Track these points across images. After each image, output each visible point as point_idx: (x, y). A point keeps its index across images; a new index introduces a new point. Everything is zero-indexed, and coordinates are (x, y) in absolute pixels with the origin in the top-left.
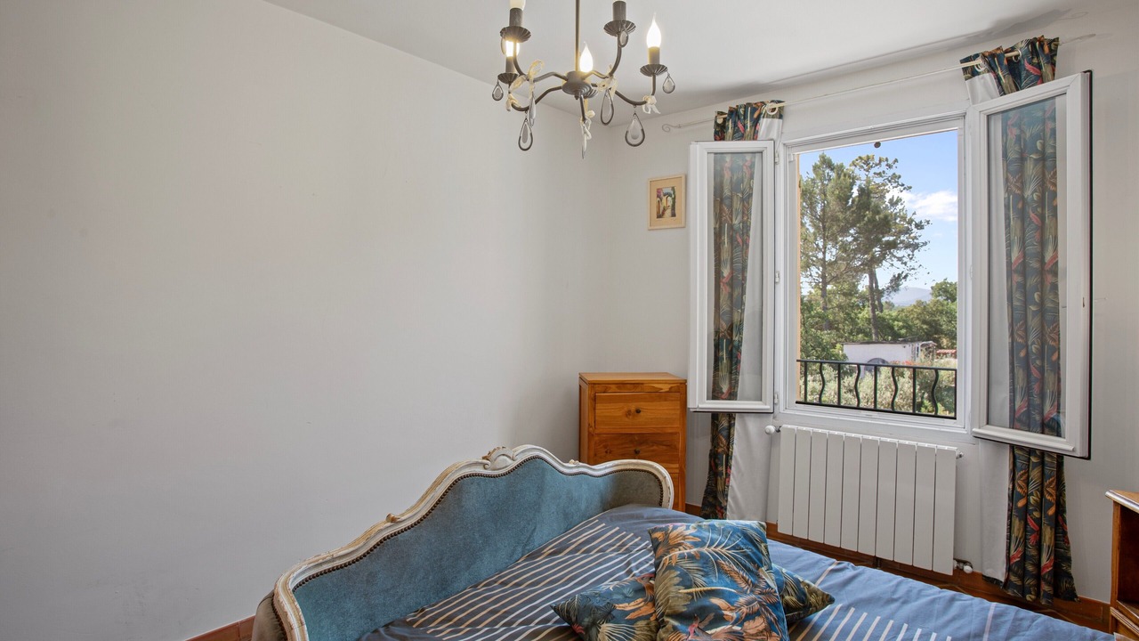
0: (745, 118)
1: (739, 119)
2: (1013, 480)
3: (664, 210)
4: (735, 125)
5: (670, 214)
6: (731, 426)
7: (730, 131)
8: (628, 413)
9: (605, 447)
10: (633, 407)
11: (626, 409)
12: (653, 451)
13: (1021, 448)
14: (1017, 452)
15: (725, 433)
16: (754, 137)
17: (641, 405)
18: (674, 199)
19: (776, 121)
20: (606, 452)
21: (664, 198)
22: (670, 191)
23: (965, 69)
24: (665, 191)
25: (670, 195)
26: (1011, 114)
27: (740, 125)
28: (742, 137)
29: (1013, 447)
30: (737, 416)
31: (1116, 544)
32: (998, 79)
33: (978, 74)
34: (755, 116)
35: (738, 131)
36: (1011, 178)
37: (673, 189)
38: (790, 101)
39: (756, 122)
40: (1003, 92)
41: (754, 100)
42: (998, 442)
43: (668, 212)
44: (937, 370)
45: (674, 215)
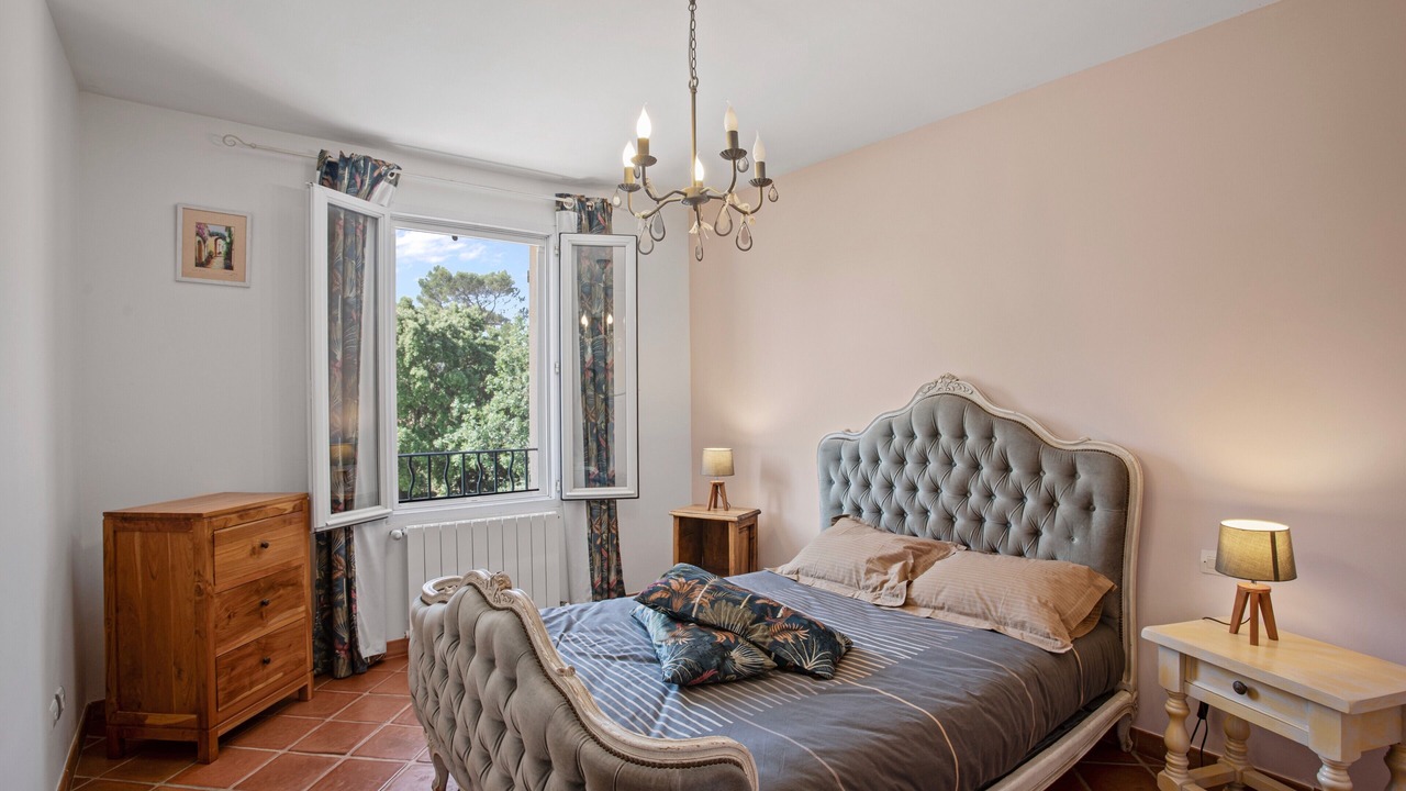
0: (365, 173)
1: (357, 171)
2: (591, 526)
3: (210, 257)
4: (352, 177)
5: (222, 265)
6: (349, 542)
7: (346, 181)
8: (254, 552)
9: (227, 610)
10: (257, 541)
11: (250, 548)
12: (280, 597)
13: (595, 500)
14: (592, 504)
15: (343, 552)
16: (368, 197)
17: (267, 536)
18: (230, 245)
19: (392, 186)
20: (229, 617)
21: (211, 241)
22: (222, 231)
23: (558, 202)
24: (213, 229)
25: (223, 238)
26: (584, 248)
27: (359, 180)
28: (357, 194)
29: (588, 501)
30: (355, 529)
31: (677, 542)
32: (580, 219)
33: (566, 209)
34: (376, 174)
35: (355, 185)
36: (584, 297)
37: (228, 229)
38: (408, 172)
39: (375, 182)
40: (580, 231)
41: (376, 155)
42: (578, 500)
43: (219, 262)
44: (526, 451)
45: (229, 267)
